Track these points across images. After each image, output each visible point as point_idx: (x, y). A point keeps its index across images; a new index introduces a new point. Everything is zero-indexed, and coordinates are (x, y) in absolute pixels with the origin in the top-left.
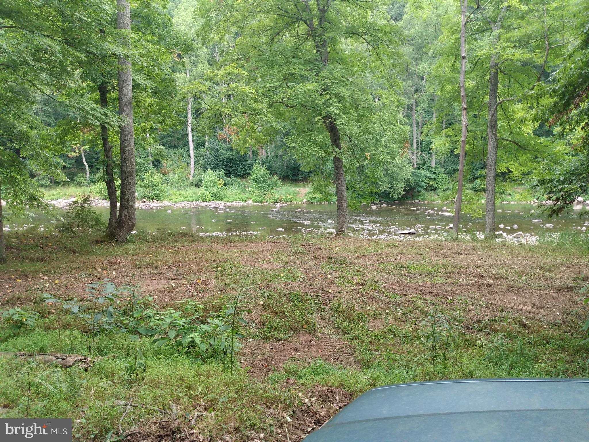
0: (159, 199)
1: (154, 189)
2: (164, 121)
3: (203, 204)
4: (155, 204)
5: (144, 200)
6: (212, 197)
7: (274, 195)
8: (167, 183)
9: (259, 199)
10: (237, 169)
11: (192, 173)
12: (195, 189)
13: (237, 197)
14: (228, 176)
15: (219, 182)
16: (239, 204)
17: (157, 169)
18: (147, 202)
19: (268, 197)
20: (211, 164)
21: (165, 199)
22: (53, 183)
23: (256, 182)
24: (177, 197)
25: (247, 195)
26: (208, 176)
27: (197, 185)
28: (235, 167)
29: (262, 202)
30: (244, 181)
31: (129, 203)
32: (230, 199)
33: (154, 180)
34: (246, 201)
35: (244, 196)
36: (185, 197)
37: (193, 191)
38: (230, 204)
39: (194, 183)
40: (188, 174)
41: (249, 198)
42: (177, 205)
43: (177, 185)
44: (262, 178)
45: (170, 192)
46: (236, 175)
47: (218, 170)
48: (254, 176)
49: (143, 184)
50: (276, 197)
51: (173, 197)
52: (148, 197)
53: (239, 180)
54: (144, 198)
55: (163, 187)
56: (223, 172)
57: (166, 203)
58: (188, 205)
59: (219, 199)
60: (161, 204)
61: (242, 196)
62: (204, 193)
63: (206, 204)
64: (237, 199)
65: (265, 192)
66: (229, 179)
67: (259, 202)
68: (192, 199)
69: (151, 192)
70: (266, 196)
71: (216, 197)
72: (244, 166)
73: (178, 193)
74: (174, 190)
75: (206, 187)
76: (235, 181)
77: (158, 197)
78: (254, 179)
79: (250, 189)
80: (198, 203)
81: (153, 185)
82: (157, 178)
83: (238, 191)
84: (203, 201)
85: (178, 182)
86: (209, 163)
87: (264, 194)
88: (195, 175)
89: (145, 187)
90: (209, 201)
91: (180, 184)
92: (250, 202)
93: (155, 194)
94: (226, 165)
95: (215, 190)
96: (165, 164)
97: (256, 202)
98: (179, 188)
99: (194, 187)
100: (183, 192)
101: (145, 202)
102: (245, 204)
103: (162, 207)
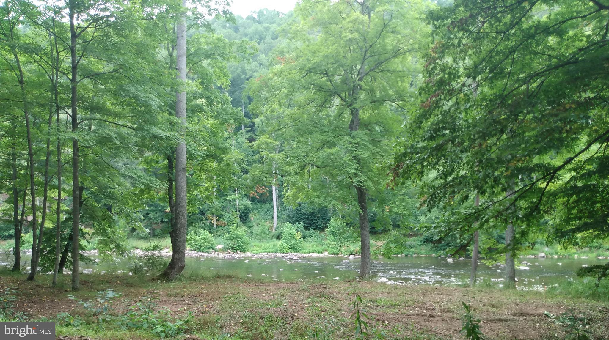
0: (242, 251)
1: (238, 241)
2: (224, 181)
3: (280, 255)
4: (237, 255)
5: (229, 251)
6: (290, 248)
7: (350, 247)
8: (251, 236)
9: (335, 251)
10: (317, 223)
11: (275, 227)
12: (275, 241)
13: (314, 249)
14: (307, 228)
15: (297, 235)
16: (315, 255)
17: (243, 223)
18: (231, 253)
19: (344, 249)
20: (293, 217)
21: (248, 250)
22: (151, 235)
23: (333, 234)
24: (258, 249)
25: (323, 247)
26: (287, 229)
27: (278, 238)
28: (316, 220)
29: (337, 254)
30: (323, 234)
31: (180, 248)
32: (306, 251)
33: (238, 233)
34: (322, 253)
35: (320, 248)
36: (265, 249)
37: (273, 243)
38: (306, 255)
39: (276, 236)
40: (271, 228)
41: (325, 250)
42: (257, 256)
43: (259, 237)
44: (338, 230)
45: (253, 244)
46: (316, 229)
47: (297, 223)
48: (331, 229)
49: (229, 236)
50: (352, 249)
51: (255, 248)
52: (232, 248)
53: (317, 233)
54: (229, 249)
55: (246, 240)
56: (302, 225)
57: (248, 254)
58: (266, 255)
59: (297, 251)
60: (242, 255)
61: (319, 248)
62: (282, 245)
63: (283, 255)
64: (313, 251)
65: (341, 245)
66: (308, 231)
67: (334, 254)
68: (271, 250)
69: (236, 244)
70: (342, 248)
71: (294, 249)
72: (325, 219)
73: (259, 244)
74: (256, 242)
75: (284, 239)
76: (314, 233)
77: (241, 249)
78: (331, 231)
79: (327, 242)
80: (277, 254)
81: (237, 237)
82: (242, 231)
83: (315, 243)
84: (281, 253)
85: (260, 235)
86: (291, 217)
87: (340, 246)
88: (277, 228)
89: (230, 239)
90: (287, 253)
91: (263, 236)
92: (326, 254)
93: (239, 246)
94: (308, 219)
95: (293, 242)
96: (252, 217)
97: (332, 254)
98: (261, 240)
99: (275, 239)
100: (265, 244)
101: (229, 253)
102: (320, 255)
103: (242, 257)
